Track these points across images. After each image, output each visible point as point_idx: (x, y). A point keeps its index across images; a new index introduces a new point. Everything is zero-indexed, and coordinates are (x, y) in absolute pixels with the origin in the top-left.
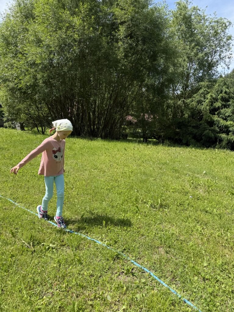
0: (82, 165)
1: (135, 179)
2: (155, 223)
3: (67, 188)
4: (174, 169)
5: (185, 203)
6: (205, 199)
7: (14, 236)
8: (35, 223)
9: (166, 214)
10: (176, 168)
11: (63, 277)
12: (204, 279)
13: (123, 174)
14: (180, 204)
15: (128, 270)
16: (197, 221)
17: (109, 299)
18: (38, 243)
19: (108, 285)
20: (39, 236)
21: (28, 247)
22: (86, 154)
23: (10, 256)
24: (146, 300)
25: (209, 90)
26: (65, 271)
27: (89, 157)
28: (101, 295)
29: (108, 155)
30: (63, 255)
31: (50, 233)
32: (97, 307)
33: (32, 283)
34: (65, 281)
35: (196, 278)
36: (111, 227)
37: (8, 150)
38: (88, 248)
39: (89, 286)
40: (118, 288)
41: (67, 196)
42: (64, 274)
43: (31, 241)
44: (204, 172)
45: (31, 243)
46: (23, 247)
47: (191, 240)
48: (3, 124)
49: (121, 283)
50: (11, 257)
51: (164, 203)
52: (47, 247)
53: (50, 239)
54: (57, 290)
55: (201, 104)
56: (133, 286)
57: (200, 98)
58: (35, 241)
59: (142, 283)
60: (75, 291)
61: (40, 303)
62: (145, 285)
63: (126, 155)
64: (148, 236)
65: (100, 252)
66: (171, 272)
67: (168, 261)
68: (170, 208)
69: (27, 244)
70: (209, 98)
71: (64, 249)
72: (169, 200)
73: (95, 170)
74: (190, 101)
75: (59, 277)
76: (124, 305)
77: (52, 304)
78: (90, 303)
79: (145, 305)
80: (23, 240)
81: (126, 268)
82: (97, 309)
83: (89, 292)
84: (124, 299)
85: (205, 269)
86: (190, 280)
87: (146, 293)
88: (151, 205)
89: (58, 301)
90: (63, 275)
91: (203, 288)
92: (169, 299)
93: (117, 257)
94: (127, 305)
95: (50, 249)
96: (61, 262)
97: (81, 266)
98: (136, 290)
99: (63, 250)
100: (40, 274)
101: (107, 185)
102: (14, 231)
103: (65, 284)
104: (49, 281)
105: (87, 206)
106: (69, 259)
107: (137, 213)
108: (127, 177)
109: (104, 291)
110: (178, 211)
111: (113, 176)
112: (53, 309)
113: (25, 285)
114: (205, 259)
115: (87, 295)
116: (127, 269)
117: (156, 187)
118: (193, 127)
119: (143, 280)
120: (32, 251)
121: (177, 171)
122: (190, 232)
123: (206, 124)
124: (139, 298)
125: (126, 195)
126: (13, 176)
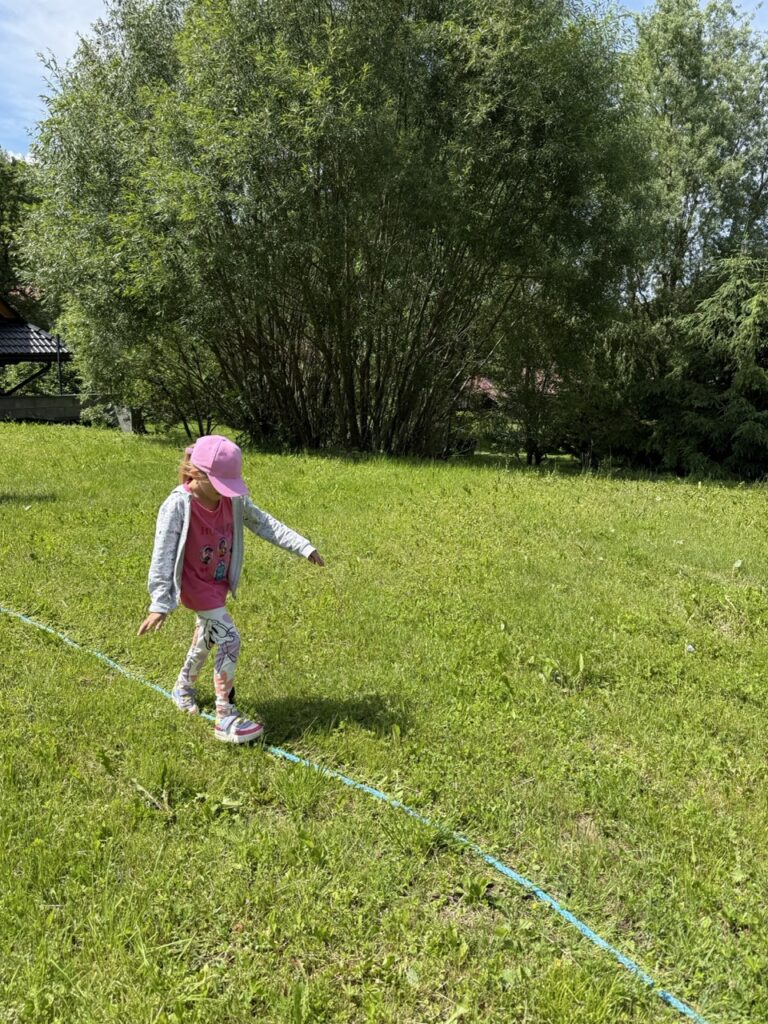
0: (325, 541)
1: (498, 587)
2: (568, 736)
3: (278, 617)
4: (632, 556)
5: (669, 669)
6: (739, 656)
7: (110, 771)
8: (175, 729)
9: (606, 705)
10: (641, 551)
11: (266, 905)
12: (734, 927)
13: (458, 570)
14: (654, 673)
15: (475, 889)
16: (710, 728)
17: (412, 979)
18: (185, 795)
19: (409, 936)
20: (189, 770)
21: (154, 807)
22: (338, 508)
23: (98, 833)
24: (536, 991)
25: (756, 284)
26: (270, 886)
27: (349, 516)
28: (386, 968)
29: (410, 510)
30: (263, 832)
31: (225, 763)
32: (371, 1005)
33: (166, 921)
34: (271, 917)
35: (706, 922)
36: (419, 747)
37: (95, 496)
38: (344, 814)
39: (346, 938)
40: (441, 945)
41: (278, 642)
42: (266, 897)
43: (162, 787)
44: (738, 564)
45: (165, 792)
46: (137, 806)
47: (688, 794)
48: (79, 413)
49: (451, 929)
50: (101, 837)
51: (597, 669)
52: (214, 809)
53: (222, 780)
54: (246, 948)
55: (726, 333)
56: (491, 942)
57: (723, 312)
58: (175, 788)
59: (522, 932)
60: (302, 953)
61: (191, 987)
62: (532, 941)
63: (469, 507)
64: (542, 778)
65: (384, 828)
66: (621, 897)
67: (609, 861)
68: (618, 685)
69: (150, 796)
70: (754, 311)
71: (270, 813)
72: (616, 658)
73: (368, 559)
74: (689, 323)
75: (253, 905)
76: (461, 1001)
77: (228, 990)
78: (350, 991)
79: (533, 1005)
80: (139, 781)
81: (467, 882)
82: (373, 1011)
83: (349, 956)
84: (460, 983)
85: (737, 890)
86: (685, 928)
87: (536, 964)
88: (554, 676)
89: (247, 981)
90: (263, 900)
91: (728, 955)
92: (612, 988)
93: (441, 844)
94: (472, 1005)
95: (222, 815)
96: (257, 855)
97: (323, 871)
98: (501, 954)
99: (263, 817)
100: (191, 892)
101: (407, 608)
102: (111, 753)
103: (271, 928)
104: (220, 917)
105: (342, 676)
106: (285, 849)
107: (505, 699)
108: (473, 582)
109: (396, 955)
110: (646, 697)
111: (428, 577)
112: (233, 1007)
113: (144, 926)
114: (738, 858)
115: (341, 965)
116: (473, 885)
117: (569, 614)
118: (700, 411)
119: (526, 924)
120: (167, 817)
121: (641, 561)
122: (686, 766)
123: (743, 400)
124: (510, 983)
125: (469, 641)
126: (109, 579)
